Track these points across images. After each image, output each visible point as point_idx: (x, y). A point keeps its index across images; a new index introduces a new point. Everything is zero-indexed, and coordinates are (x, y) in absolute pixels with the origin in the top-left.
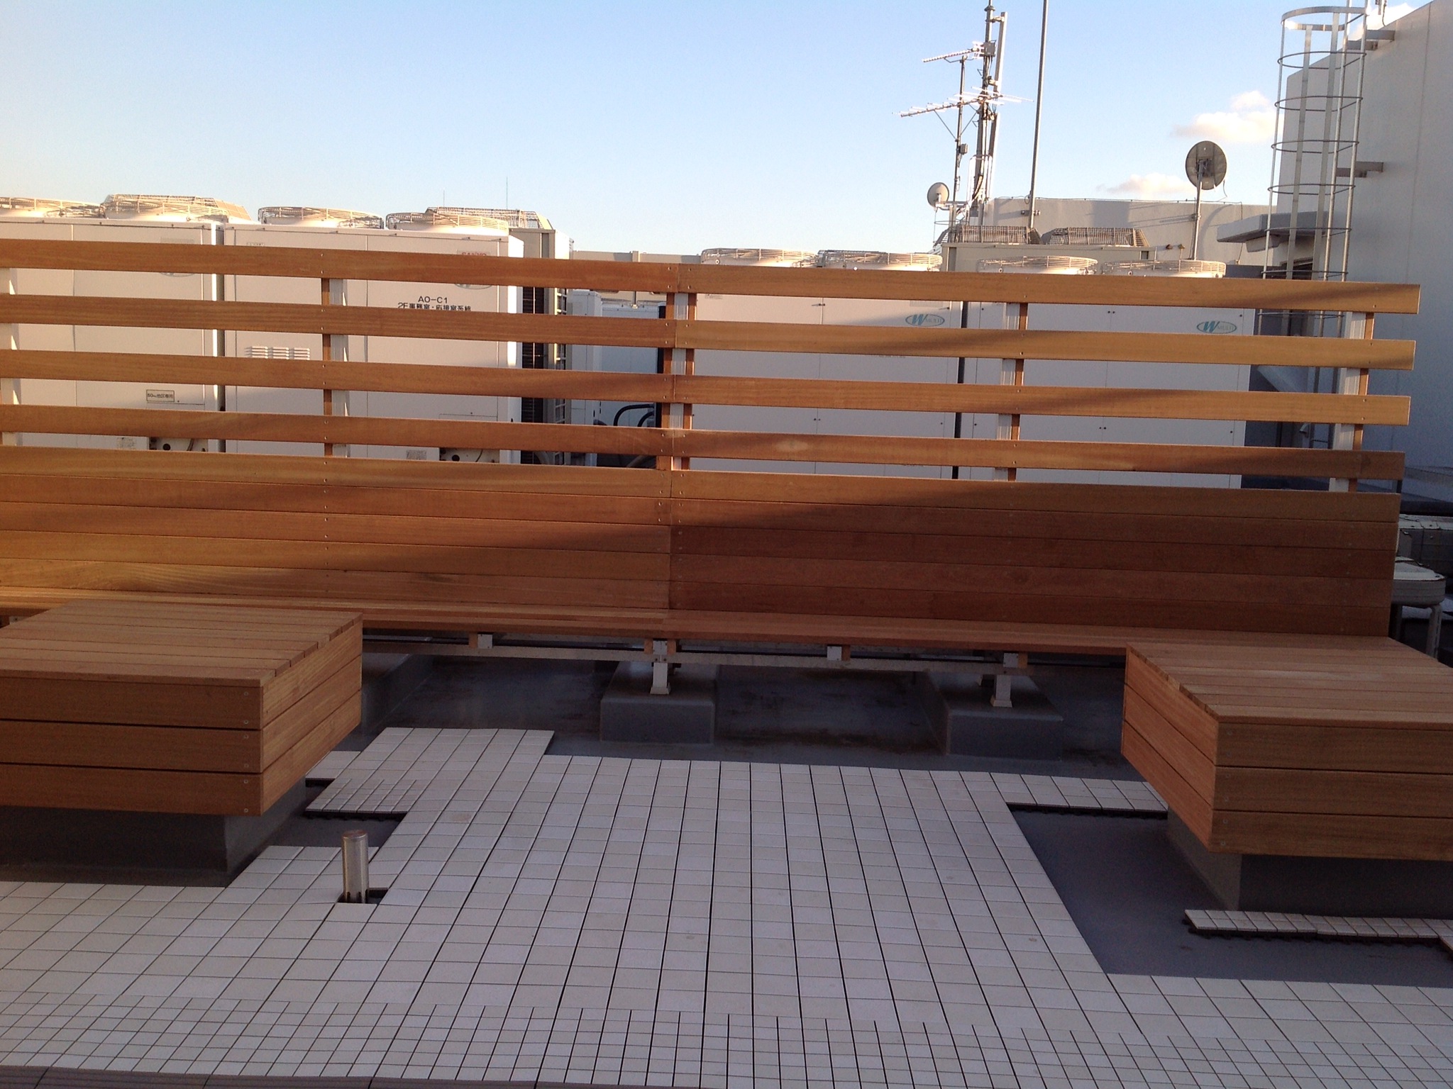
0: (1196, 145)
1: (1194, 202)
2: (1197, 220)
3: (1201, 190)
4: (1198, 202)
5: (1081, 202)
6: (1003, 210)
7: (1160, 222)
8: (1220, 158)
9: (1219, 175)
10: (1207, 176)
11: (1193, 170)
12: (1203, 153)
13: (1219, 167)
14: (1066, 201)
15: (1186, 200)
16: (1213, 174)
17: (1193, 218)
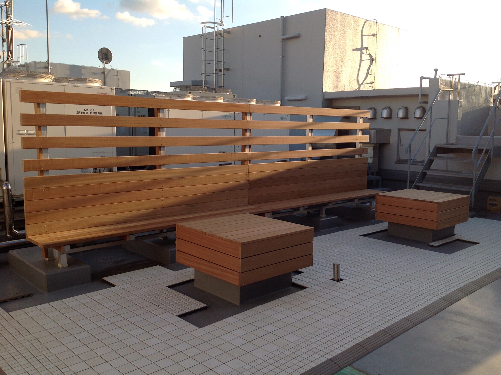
0: (101, 48)
1: (103, 68)
2: (104, 74)
3: (105, 64)
4: (104, 68)
5: (65, 65)
6: (38, 66)
7: (93, 74)
8: (110, 54)
9: (110, 59)
10: (106, 59)
11: (101, 57)
12: (104, 51)
13: (110, 57)
14: (60, 64)
15: (100, 67)
16: (108, 59)
17: (103, 73)
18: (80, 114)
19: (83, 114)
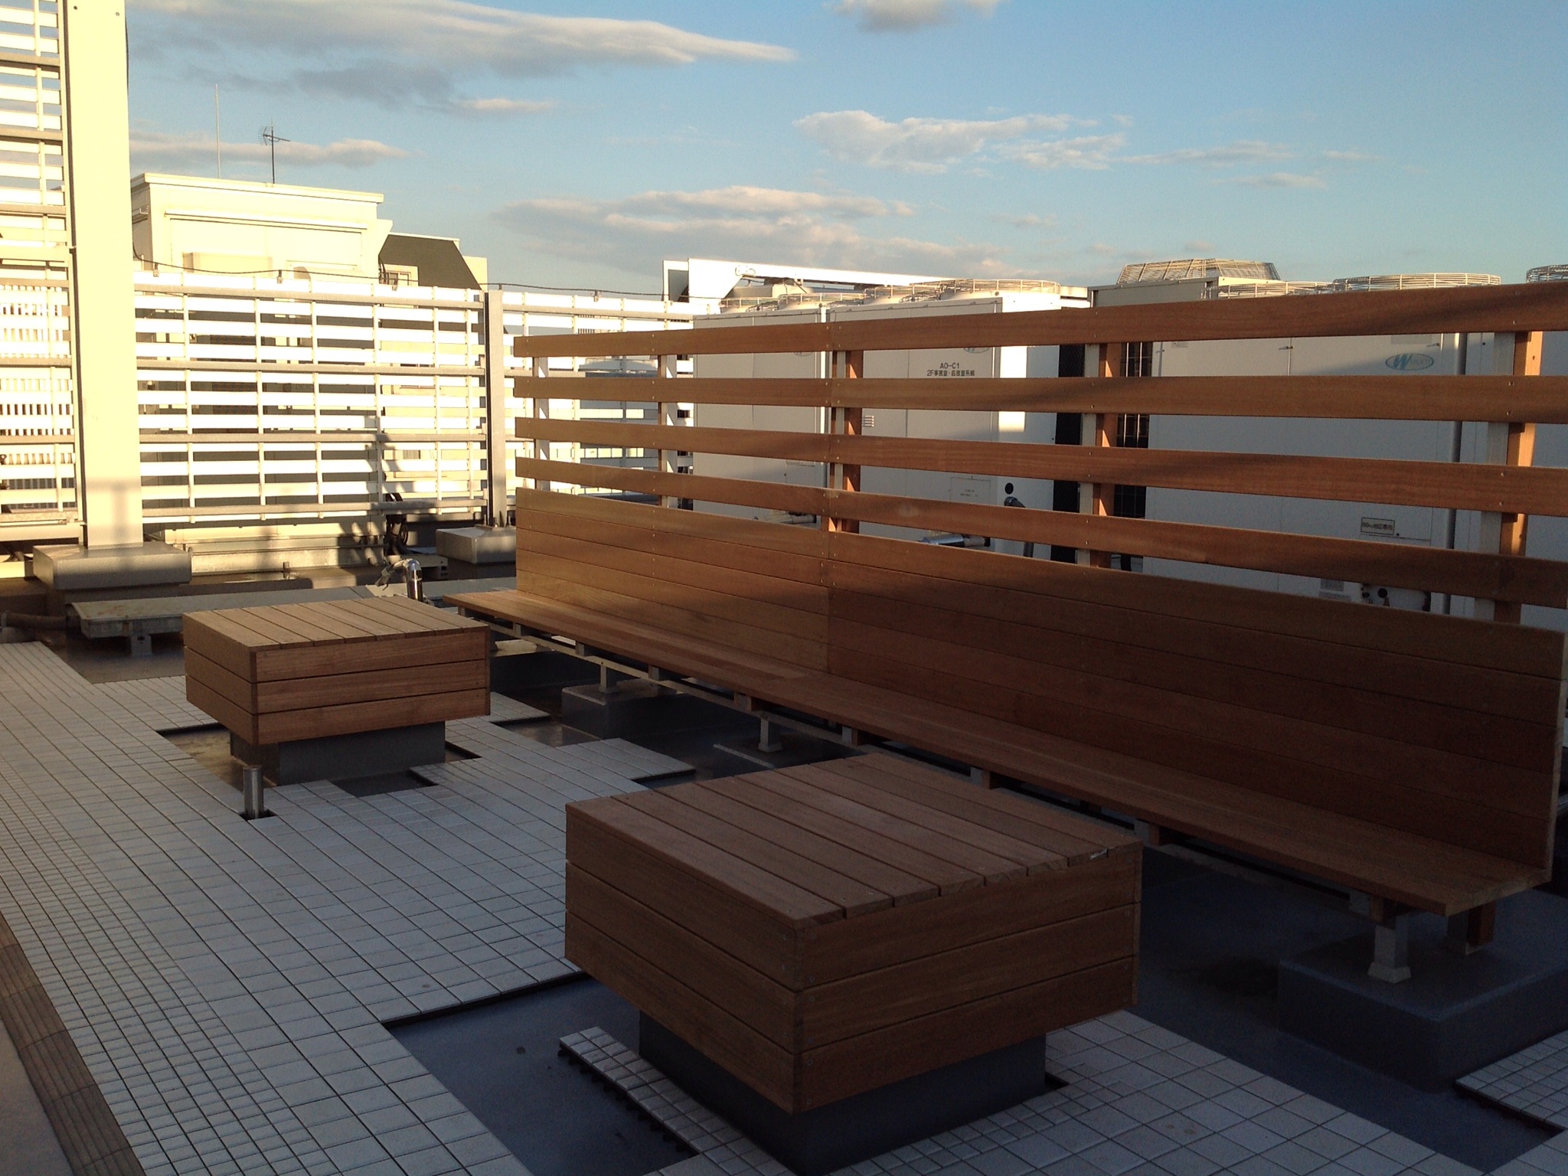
18: (933, 376)
19: (938, 377)
